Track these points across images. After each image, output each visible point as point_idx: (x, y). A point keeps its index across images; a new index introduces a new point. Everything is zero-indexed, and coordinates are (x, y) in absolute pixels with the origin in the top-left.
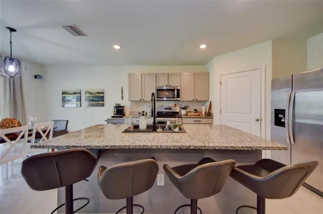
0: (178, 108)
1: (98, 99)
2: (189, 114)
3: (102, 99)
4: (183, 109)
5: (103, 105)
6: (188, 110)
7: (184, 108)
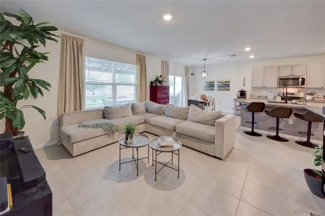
0: (302, 94)
1: (225, 86)
2: (316, 99)
3: (229, 86)
4: (309, 94)
5: (229, 90)
6: (315, 96)
7: (311, 94)
